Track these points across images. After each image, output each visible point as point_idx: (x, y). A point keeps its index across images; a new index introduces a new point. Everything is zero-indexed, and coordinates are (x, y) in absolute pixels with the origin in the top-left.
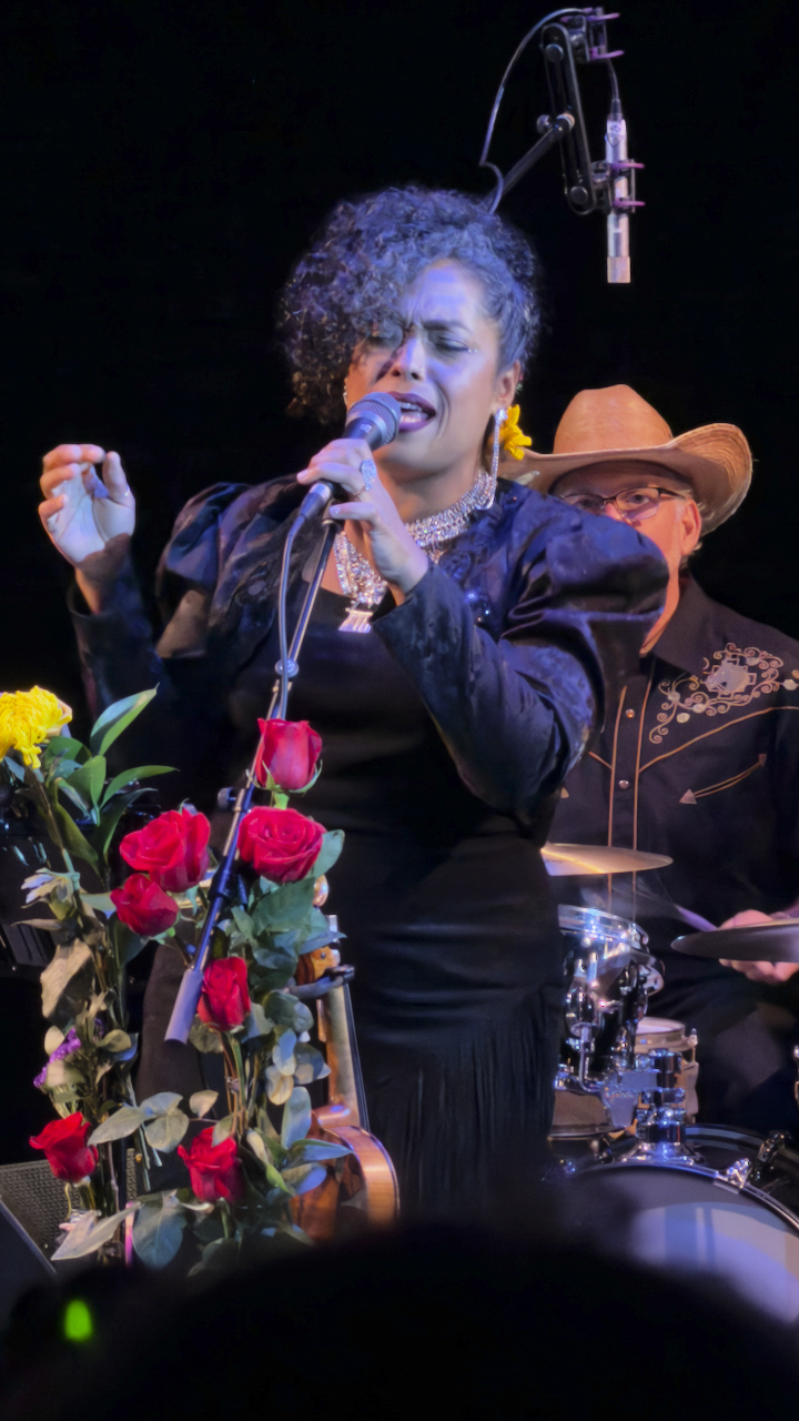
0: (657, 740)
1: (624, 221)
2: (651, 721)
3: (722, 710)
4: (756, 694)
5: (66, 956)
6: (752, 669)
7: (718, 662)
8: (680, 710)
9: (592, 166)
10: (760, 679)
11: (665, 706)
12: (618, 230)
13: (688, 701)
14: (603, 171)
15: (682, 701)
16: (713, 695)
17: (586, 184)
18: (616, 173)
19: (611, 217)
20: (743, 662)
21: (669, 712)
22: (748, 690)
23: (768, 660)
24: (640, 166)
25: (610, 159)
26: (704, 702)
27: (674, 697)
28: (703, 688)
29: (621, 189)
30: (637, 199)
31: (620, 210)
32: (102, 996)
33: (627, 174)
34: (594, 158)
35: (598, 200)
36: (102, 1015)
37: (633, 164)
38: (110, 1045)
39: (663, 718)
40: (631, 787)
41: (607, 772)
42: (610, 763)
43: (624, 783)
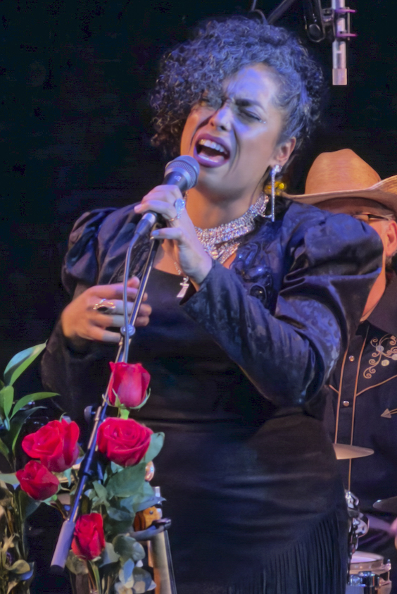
0: (368, 376)
1: (343, 46)
2: (365, 364)
8: (383, 358)
9: (322, 11)
11: (374, 355)
12: (340, 52)
13: (389, 352)
14: (330, 15)
15: (385, 351)
17: (319, 23)
18: (338, 16)
19: (335, 44)
21: (376, 359)
24: (354, 11)
25: (334, 7)
27: (380, 349)
29: (341, 25)
30: (351, 32)
31: (341, 39)
32: (11, 538)
33: (345, 16)
34: (323, 7)
35: (327, 34)
36: (11, 550)
37: (348, 10)
38: (16, 570)
39: (373, 362)
40: (351, 406)
41: (336, 395)
42: (338, 389)
43: (346, 403)
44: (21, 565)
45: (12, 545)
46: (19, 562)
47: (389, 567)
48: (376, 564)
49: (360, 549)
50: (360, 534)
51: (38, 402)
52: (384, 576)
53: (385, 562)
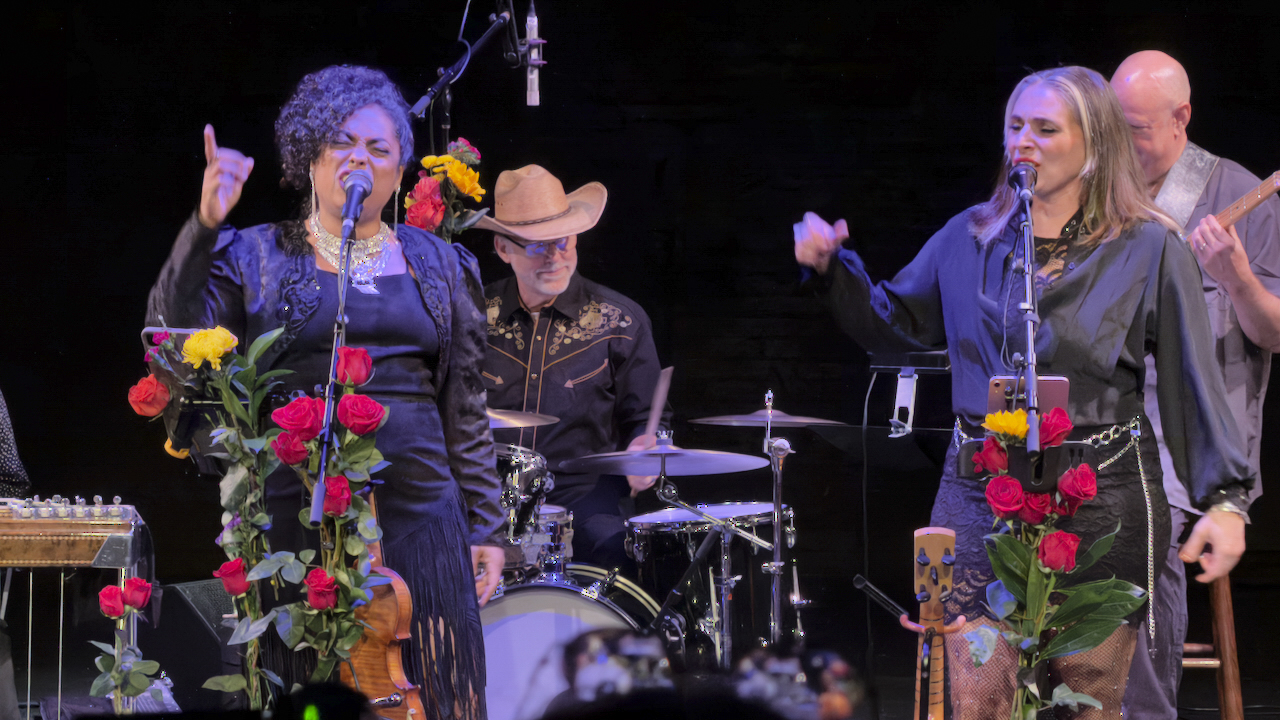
0: (552, 352)
1: (536, 72)
2: (550, 342)
3: (589, 337)
4: (606, 328)
5: (234, 473)
6: (604, 315)
7: (586, 312)
8: (566, 337)
9: (518, 41)
10: (609, 320)
11: (557, 334)
12: (533, 78)
13: (570, 332)
14: (524, 45)
15: (567, 331)
16: (584, 329)
17: (516, 52)
19: (529, 68)
20: (599, 311)
21: (559, 338)
22: (603, 326)
23: (614, 310)
24: (545, 41)
25: (528, 38)
26: (579, 332)
27: (562, 329)
28: (578, 325)
29: (535, 54)
30: (544, 59)
31: (534, 66)
32: (253, 494)
33: (537, 46)
34: (520, 37)
35: (522, 60)
36: (252, 505)
37: (541, 41)
38: (257, 521)
39: (557, 341)
40: (538, 378)
41: (525, 370)
42: (527, 364)
43: (534, 376)
44: (262, 517)
45: (254, 501)
46: (260, 515)
47: (571, 518)
48: (560, 515)
49: (548, 502)
50: (548, 489)
51: (277, 378)
52: (567, 525)
53: (568, 514)
